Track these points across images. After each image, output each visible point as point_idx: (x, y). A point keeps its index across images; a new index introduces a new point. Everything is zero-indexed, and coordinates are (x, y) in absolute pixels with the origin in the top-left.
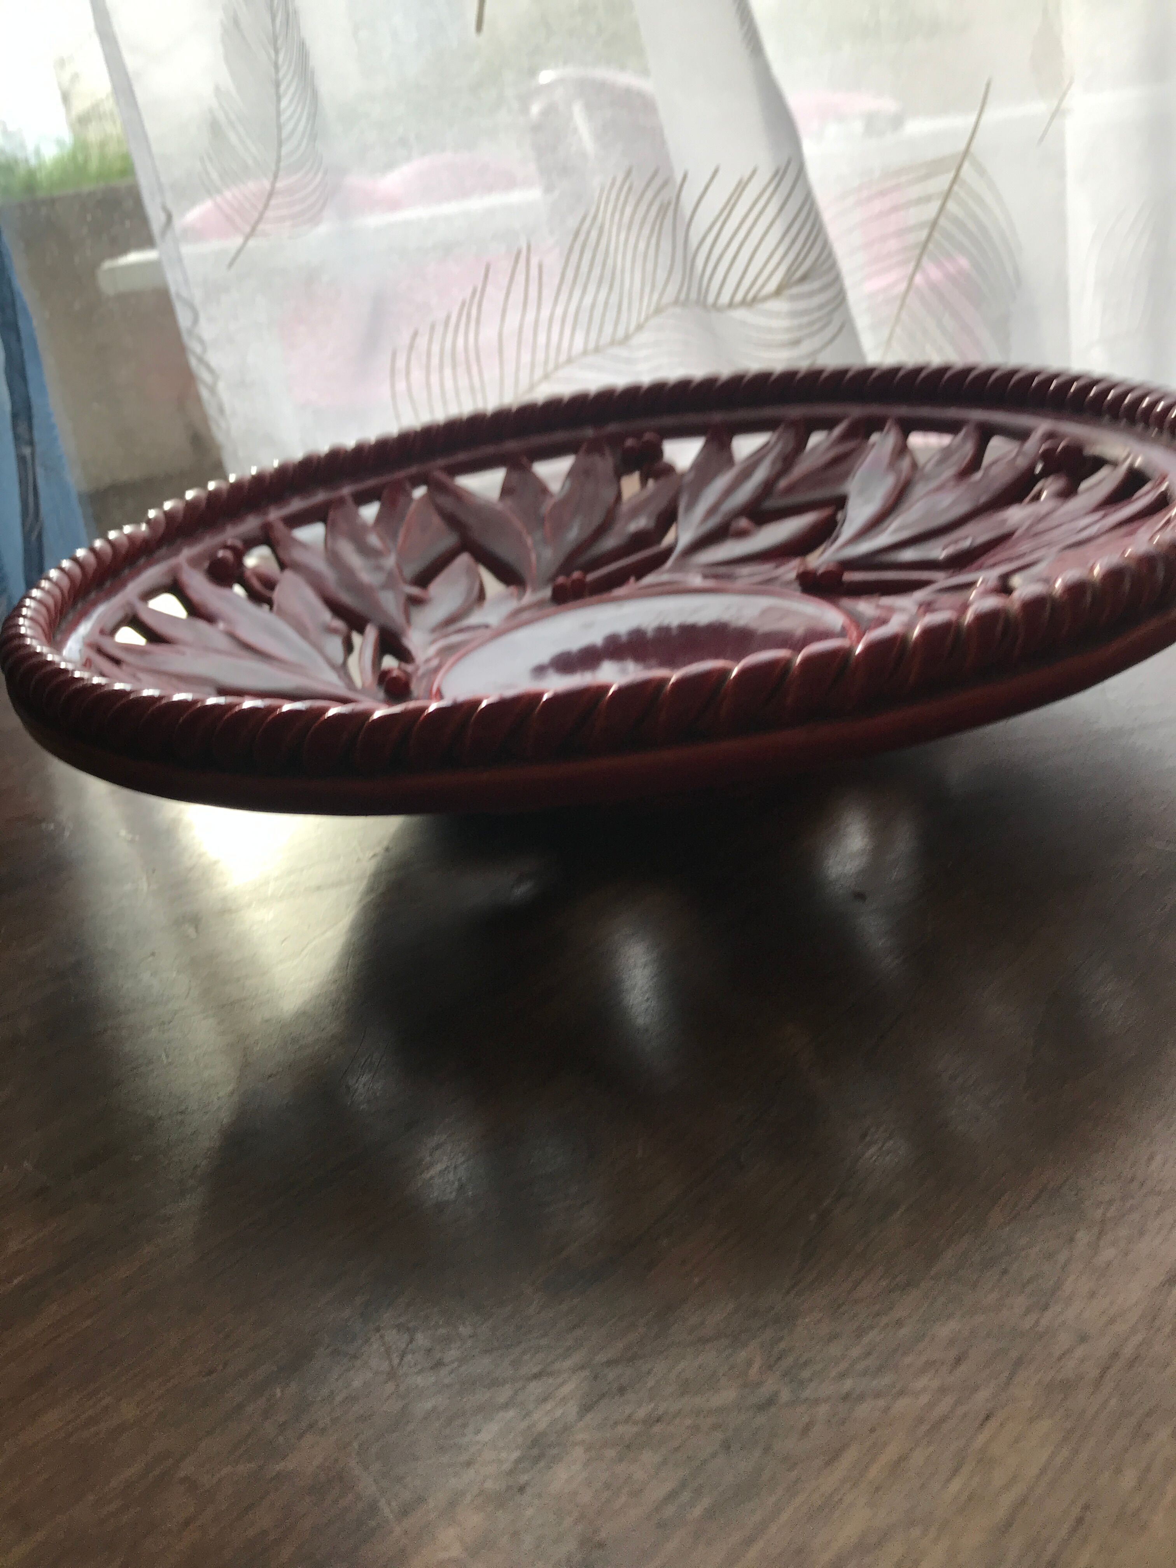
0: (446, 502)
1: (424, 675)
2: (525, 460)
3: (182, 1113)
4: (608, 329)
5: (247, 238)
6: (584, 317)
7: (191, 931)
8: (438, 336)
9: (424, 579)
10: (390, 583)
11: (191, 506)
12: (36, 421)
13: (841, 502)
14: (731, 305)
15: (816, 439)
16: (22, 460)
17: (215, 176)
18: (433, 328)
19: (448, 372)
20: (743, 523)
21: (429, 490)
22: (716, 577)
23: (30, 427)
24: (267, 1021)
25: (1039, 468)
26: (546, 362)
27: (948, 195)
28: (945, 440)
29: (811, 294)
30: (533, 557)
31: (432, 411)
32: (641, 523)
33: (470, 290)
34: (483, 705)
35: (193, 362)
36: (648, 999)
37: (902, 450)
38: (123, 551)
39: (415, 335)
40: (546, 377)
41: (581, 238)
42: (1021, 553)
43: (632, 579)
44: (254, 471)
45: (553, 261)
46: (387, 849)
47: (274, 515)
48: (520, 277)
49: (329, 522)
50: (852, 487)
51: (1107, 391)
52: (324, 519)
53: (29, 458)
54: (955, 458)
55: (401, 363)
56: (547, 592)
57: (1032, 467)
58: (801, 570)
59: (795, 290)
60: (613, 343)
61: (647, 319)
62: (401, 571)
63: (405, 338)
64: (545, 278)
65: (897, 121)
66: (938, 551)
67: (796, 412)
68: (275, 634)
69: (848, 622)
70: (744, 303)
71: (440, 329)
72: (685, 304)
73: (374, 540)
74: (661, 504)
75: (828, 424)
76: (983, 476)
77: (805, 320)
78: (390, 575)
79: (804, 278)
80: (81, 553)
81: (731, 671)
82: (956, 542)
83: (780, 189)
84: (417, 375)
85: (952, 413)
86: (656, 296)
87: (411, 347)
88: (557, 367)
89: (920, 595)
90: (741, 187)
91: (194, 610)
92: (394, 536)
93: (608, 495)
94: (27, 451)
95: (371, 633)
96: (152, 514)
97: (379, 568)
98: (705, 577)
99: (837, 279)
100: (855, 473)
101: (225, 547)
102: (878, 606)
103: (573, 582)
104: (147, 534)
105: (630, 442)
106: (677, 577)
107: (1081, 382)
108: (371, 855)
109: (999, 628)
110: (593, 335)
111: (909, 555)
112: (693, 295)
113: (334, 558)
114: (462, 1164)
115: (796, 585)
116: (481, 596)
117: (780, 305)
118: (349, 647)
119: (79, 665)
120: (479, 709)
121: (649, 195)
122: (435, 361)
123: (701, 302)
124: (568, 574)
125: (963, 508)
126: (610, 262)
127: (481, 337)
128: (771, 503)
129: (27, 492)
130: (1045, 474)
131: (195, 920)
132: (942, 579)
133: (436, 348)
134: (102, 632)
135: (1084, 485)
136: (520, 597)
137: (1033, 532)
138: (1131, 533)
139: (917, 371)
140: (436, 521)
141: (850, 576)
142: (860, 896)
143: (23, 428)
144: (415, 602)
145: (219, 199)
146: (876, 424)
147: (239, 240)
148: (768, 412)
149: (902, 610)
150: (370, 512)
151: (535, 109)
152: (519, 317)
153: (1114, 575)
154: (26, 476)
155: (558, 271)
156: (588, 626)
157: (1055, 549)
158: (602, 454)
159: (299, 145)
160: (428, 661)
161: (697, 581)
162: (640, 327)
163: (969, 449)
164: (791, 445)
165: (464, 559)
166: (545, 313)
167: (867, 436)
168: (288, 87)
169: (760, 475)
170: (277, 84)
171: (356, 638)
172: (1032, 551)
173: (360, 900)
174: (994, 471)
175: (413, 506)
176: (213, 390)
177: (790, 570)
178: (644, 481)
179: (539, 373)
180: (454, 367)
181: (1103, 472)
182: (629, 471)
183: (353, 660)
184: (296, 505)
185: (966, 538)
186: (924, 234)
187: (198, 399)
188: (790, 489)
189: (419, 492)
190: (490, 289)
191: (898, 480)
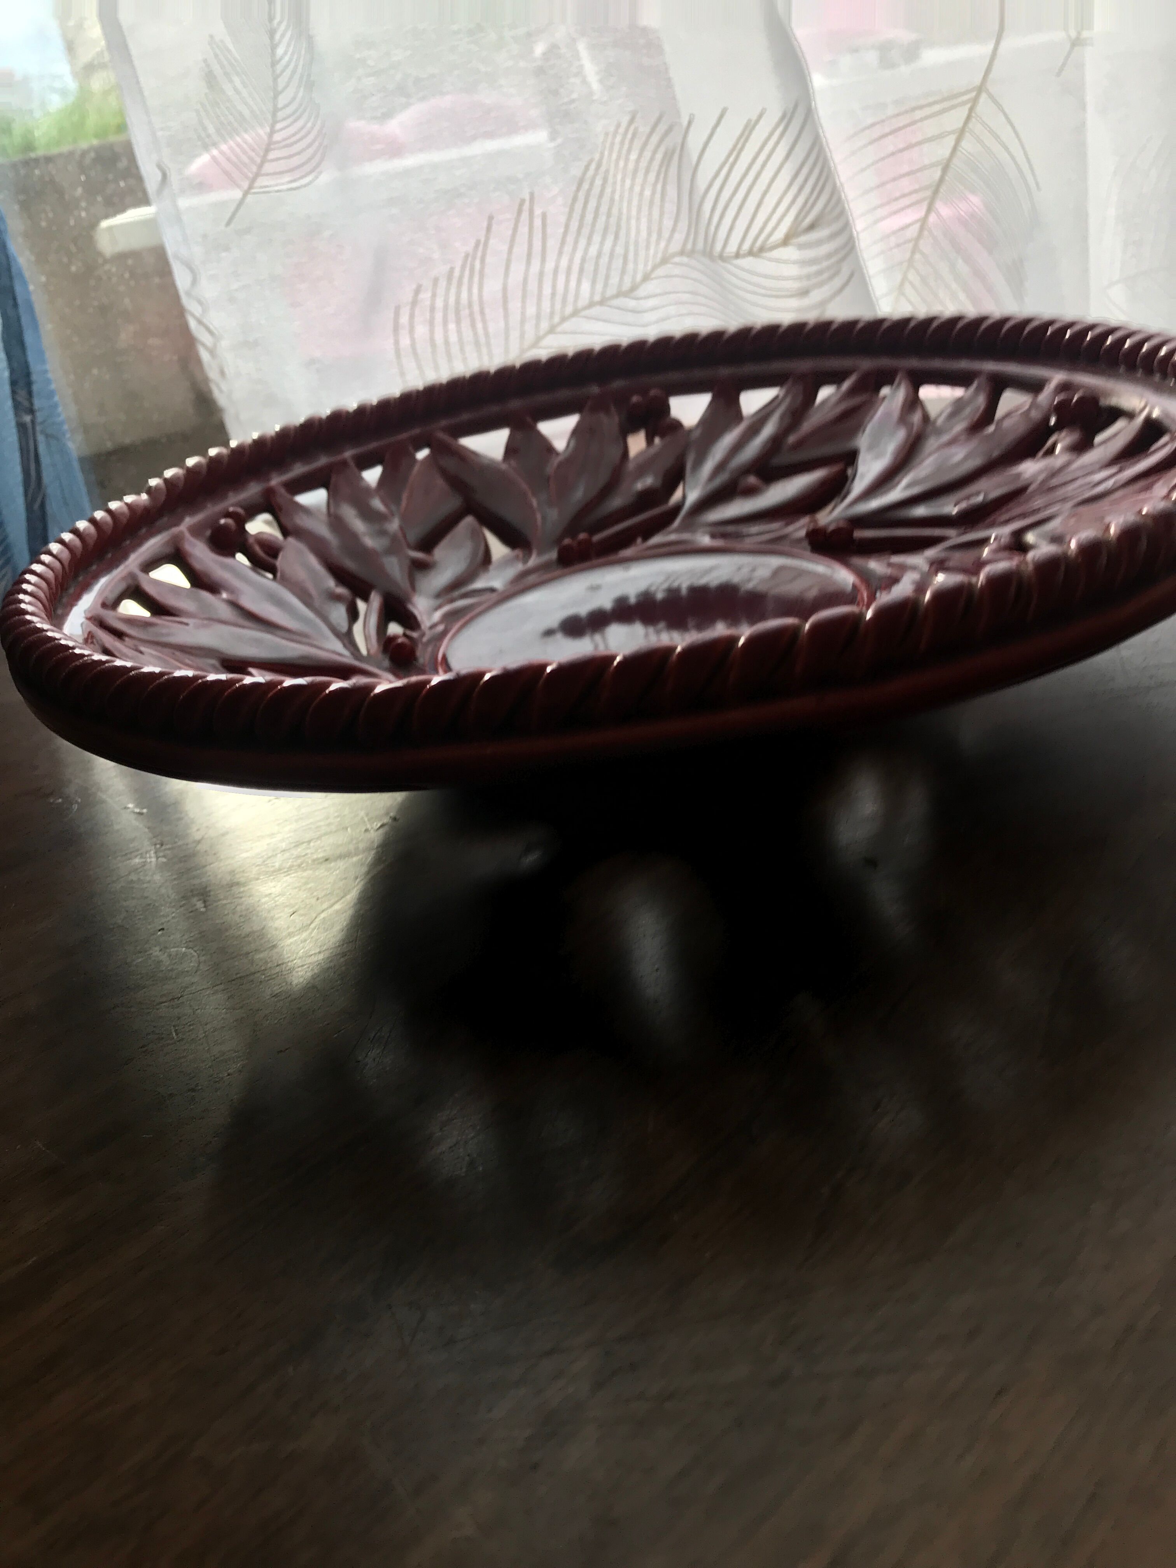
0: (450, 463)
1: (429, 642)
2: (529, 419)
3: (193, 1090)
4: (614, 280)
5: (246, 193)
6: (589, 267)
7: (200, 905)
8: (441, 291)
9: (428, 543)
10: (393, 548)
11: (191, 472)
12: (35, 388)
13: (851, 458)
14: (737, 255)
15: (825, 393)
16: (22, 428)
17: (211, 130)
18: (436, 281)
19: (452, 326)
20: (752, 480)
21: (432, 452)
22: (724, 536)
23: (30, 394)
24: (276, 996)
25: (1053, 421)
26: (552, 314)
27: (961, 134)
28: (958, 392)
29: (819, 243)
30: (539, 517)
31: (436, 368)
32: (647, 482)
33: (472, 243)
34: (487, 677)
35: (193, 324)
36: (657, 970)
37: (913, 403)
38: (124, 521)
39: (418, 291)
40: (552, 330)
41: (586, 186)
42: (1035, 508)
43: (639, 540)
44: (255, 436)
45: (557, 212)
46: (395, 819)
47: (276, 481)
48: (524, 229)
49: (331, 486)
50: (863, 441)
51: (1123, 340)
52: (326, 485)
53: (29, 425)
54: (968, 411)
55: (404, 319)
56: (553, 555)
57: (1048, 420)
58: (811, 527)
59: (803, 239)
60: (619, 295)
61: (654, 268)
62: (405, 536)
63: (407, 295)
64: (549, 230)
65: (911, 53)
66: (951, 507)
67: (805, 365)
68: (279, 603)
69: (858, 582)
70: (750, 253)
71: (443, 283)
72: (692, 253)
73: (377, 504)
74: (667, 462)
75: (835, 378)
76: (995, 430)
77: (814, 268)
78: (394, 539)
79: (812, 227)
80: (82, 525)
81: (737, 639)
82: (968, 498)
83: (787, 134)
84: (421, 330)
85: (964, 364)
86: (663, 244)
87: (414, 303)
88: (564, 319)
89: (931, 553)
90: (749, 128)
91: (199, 580)
92: (397, 500)
93: (614, 453)
94: (27, 419)
95: (376, 600)
96: (153, 482)
97: (382, 533)
98: (713, 536)
99: (847, 226)
100: (865, 428)
101: (228, 515)
102: (890, 565)
103: (580, 543)
104: (147, 503)
105: (635, 399)
106: (685, 536)
107: (1098, 331)
108: (379, 825)
109: (1013, 589)
110: (599, 287)
111: (920, 511)
112: (700, 245)
113: (336, 522)
114: (472, 1138)
115: (805, 544)
116: (486, 559)
117: (790, 253)
118: (353, 614)
119: (81, 640)
120: (482, 682)
121: (655, 139)
122: (439, 316)
123: (708, 253)
124: (573, 535)
125: (975, 462)
126: (615, 211)
127: (486, 290)
128: (779, 460)
129: (28, 460)
130: (1059, 427)
131: (204, 893)
132: (955, 536)
133: (439, 303)
134: (104, 605)
135: (1098, 439)
136: (525, 561)
137: (1048, 486)
138: (1148, 488)
139: (929, 321)
140: (440, 482)
141: (861, 534)
142: (871, 862)
143: (22, 394)
144: (420, 567)
145: (215, 152)
146: (886, 378)
147: (237, 194)
148: (777, 366)
149: (914, 568)
150: (372, 475)
151: (539, 49)
152: (523, 268)
153: (1130, 534)
154: (27, 443)
155: (563, 219)
156: (595, 588)
157: (1070, 504)
158: (607, 411)
159: (297, 93)
160: (433, 627)
161: (706, 540)
162: (646, 278)
163: (981, 401)
164: (800, 399)
165: (469, 520)
166: (550, 265)
167: (877, 389)
168: (283, 36)
169: (768, 430)
170: (272, 33)
171: (361, 605)
172: (1046, 507)
173: (368, 873)
174: (1007, 423)
175: (416, 468)
176: (212, 352)
177: (800, 528)
178: (650, 441)
179: (544, 325)
180: (458, 321)
181: (1120, 424)
182: (634, 430)
183: (358, 628)
184: (299, 470)
185: (978, 493)
186: (937, 174)
187: (199, 361)
188: (799, 445)
189: (422, 454)
190: (492, 242)
191: (909, 435)
